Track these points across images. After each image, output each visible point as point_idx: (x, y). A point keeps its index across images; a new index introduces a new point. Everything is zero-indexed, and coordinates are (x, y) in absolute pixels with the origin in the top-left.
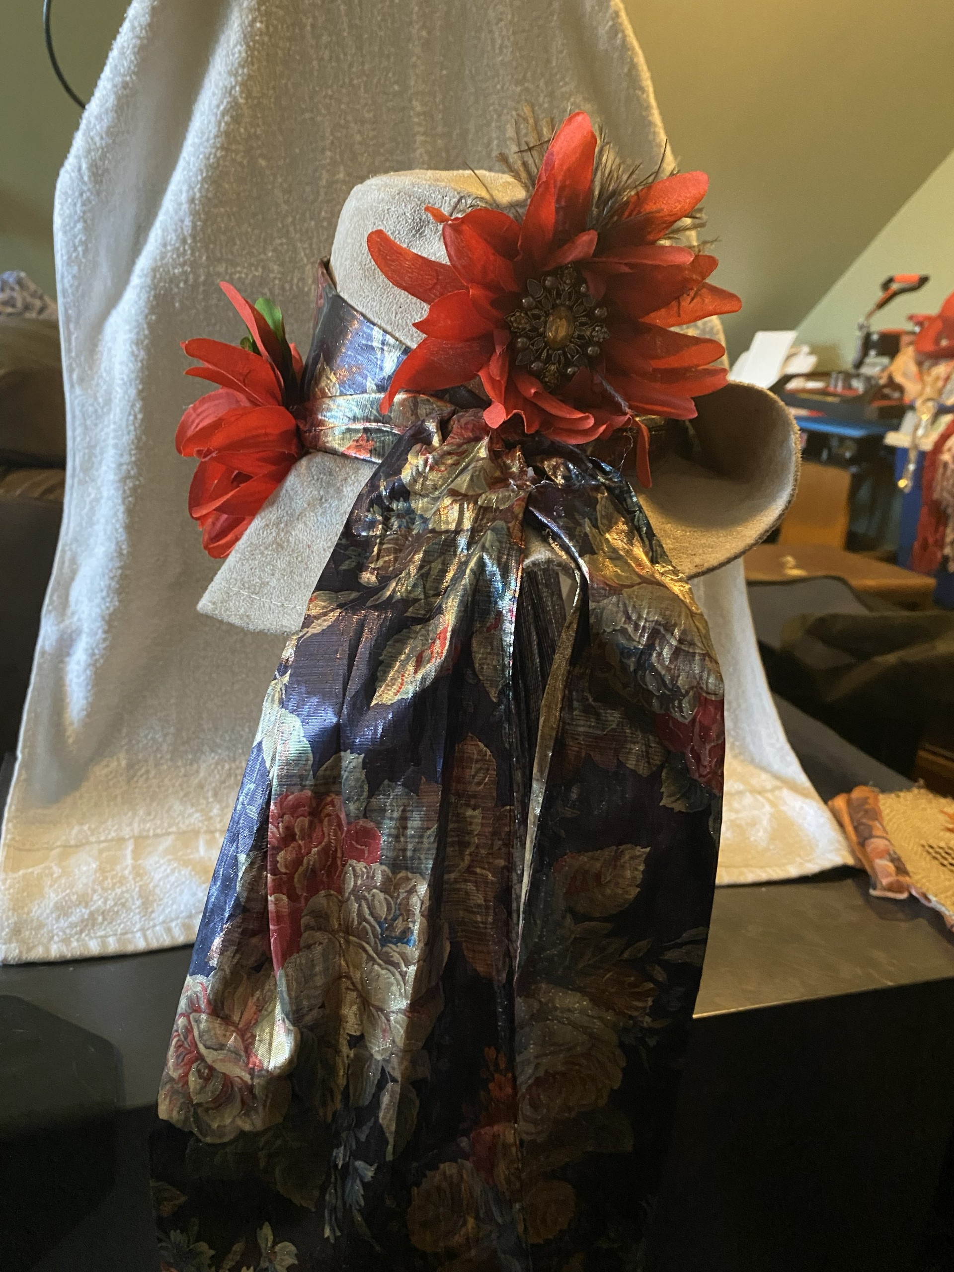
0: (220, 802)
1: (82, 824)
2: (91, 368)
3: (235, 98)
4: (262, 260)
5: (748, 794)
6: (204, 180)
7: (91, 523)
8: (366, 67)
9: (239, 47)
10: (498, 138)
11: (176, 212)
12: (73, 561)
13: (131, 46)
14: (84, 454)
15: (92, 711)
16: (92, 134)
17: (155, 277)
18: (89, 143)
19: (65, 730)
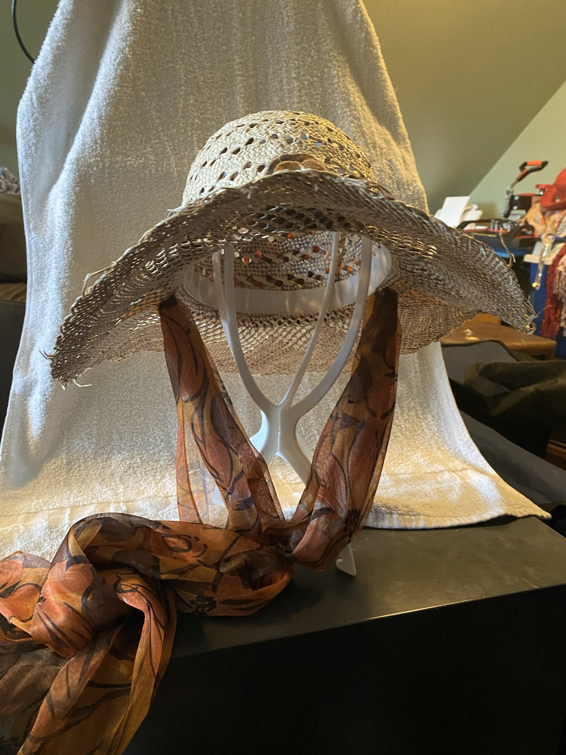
0: (123, 484)
1: (39, 499)
2: (41, 221)
3: (126, 54)
4: (144, 153)
5: (446, 472)
6: (108, 105)
7: (43, 315)
8: (206, 35)
9: (127, 24)
10: (286, 77)
11: (91, 125)
12: (32, 338)
13: (61, 24)
14: (38, 273)
15: (45, 429)
16: (38, 78)
17: (78, 163)
18: (36, 83)
19: (28, 441)
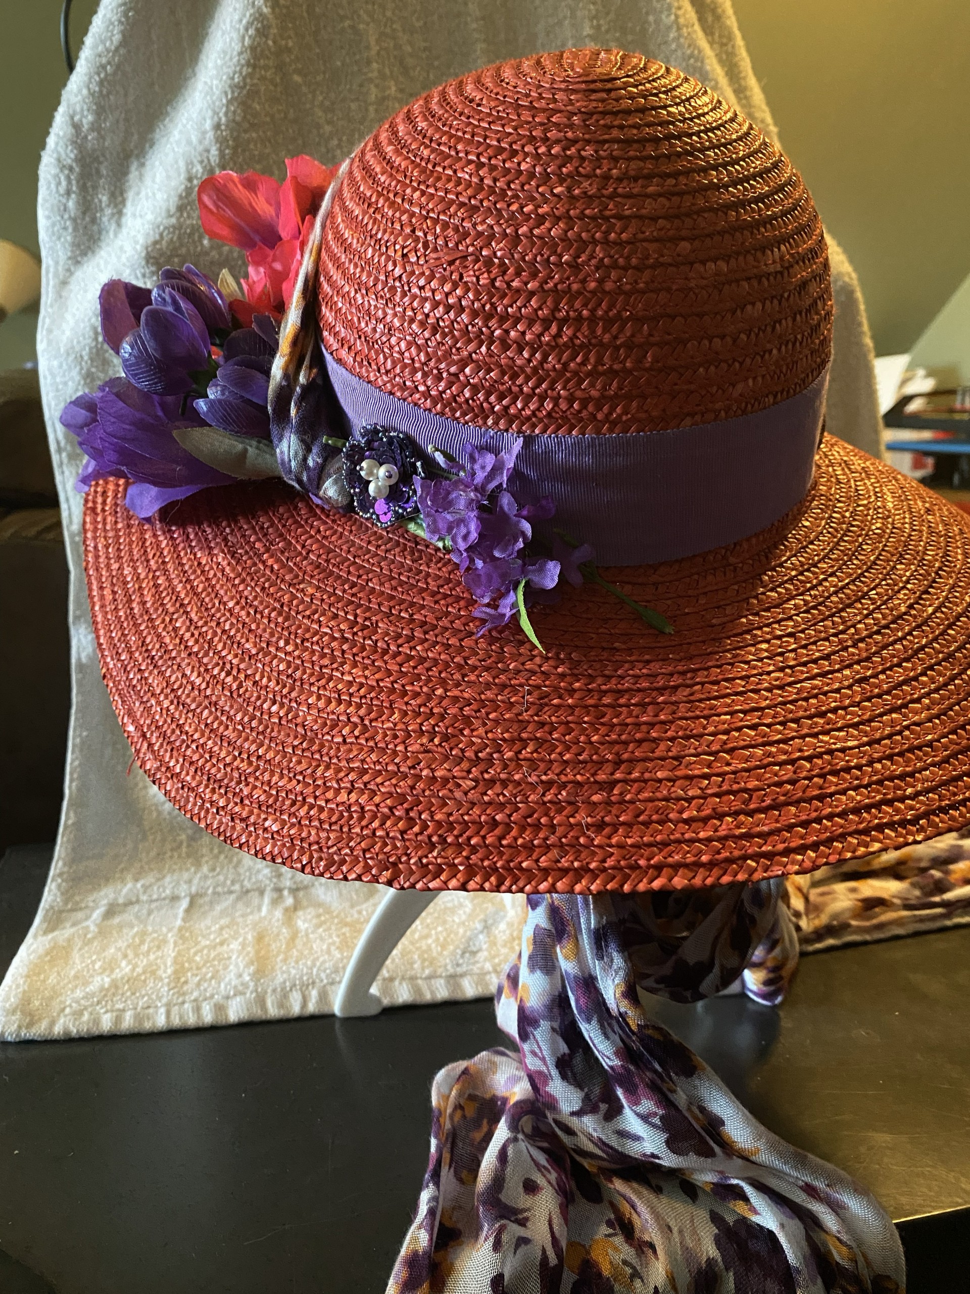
1: (137, 880)
11: (200, 142)
